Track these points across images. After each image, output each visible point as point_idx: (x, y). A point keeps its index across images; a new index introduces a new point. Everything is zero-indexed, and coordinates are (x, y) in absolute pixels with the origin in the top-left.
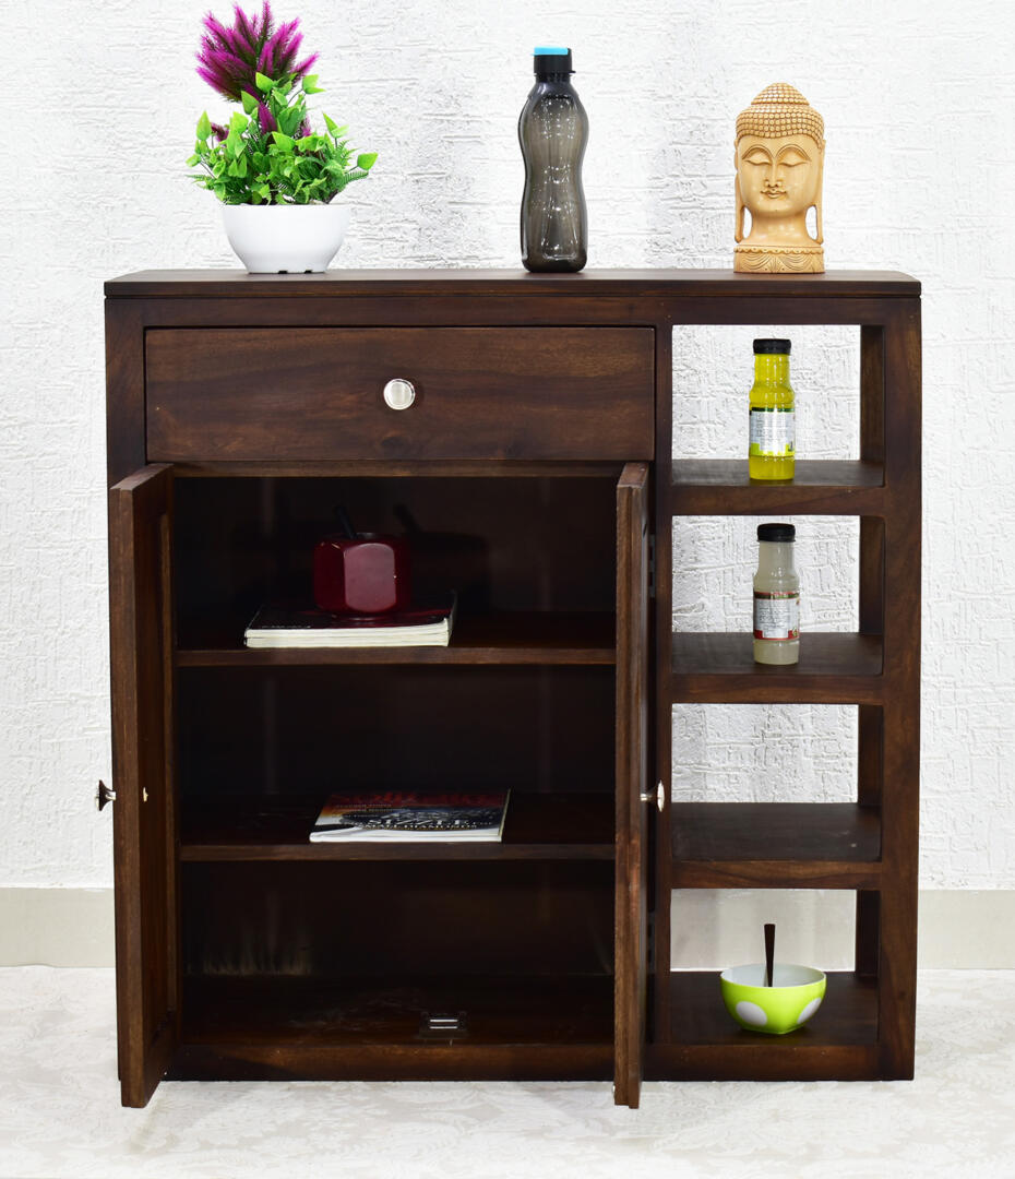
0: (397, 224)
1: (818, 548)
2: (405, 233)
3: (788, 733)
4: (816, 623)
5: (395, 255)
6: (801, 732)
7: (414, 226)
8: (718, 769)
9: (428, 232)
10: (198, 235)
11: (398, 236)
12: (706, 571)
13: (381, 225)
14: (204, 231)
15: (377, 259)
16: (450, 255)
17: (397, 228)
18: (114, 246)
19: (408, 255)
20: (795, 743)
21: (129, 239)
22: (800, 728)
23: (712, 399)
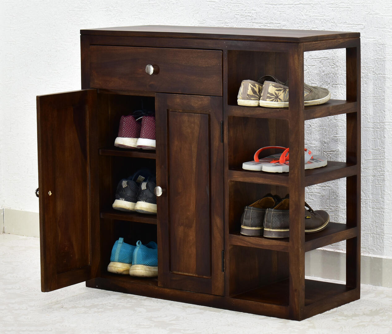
0: (250, 11)
1: (374, 132)
2: (252, 14)
3: (364, 198)
4: (373, 159)
5: (250, 22)
6: (368, 199)
7: (255, 12)
8: (342, 209)
9: (259, 14)
10: (196, 13)
11: (250, 15)
12: (340, 138)
13: (246, 11)
14: (197, 12)
15: (245, 23)
16: (265, 22)
17: (250, 12)
18: (174, 16)
19: (254, 22)
20: (366, 202)
21: (178, 14)
22: (368, 197)
23: (342, 76)
